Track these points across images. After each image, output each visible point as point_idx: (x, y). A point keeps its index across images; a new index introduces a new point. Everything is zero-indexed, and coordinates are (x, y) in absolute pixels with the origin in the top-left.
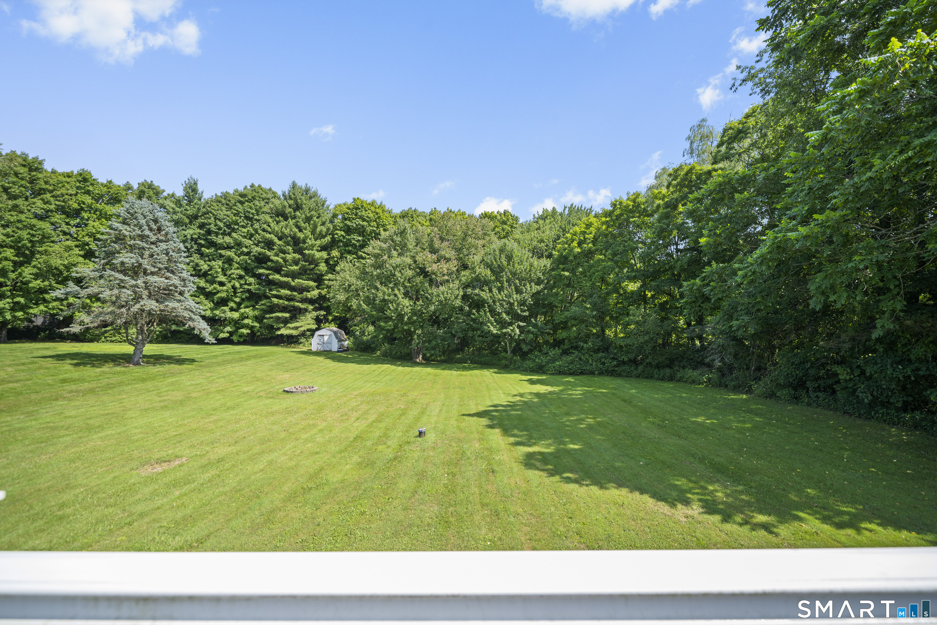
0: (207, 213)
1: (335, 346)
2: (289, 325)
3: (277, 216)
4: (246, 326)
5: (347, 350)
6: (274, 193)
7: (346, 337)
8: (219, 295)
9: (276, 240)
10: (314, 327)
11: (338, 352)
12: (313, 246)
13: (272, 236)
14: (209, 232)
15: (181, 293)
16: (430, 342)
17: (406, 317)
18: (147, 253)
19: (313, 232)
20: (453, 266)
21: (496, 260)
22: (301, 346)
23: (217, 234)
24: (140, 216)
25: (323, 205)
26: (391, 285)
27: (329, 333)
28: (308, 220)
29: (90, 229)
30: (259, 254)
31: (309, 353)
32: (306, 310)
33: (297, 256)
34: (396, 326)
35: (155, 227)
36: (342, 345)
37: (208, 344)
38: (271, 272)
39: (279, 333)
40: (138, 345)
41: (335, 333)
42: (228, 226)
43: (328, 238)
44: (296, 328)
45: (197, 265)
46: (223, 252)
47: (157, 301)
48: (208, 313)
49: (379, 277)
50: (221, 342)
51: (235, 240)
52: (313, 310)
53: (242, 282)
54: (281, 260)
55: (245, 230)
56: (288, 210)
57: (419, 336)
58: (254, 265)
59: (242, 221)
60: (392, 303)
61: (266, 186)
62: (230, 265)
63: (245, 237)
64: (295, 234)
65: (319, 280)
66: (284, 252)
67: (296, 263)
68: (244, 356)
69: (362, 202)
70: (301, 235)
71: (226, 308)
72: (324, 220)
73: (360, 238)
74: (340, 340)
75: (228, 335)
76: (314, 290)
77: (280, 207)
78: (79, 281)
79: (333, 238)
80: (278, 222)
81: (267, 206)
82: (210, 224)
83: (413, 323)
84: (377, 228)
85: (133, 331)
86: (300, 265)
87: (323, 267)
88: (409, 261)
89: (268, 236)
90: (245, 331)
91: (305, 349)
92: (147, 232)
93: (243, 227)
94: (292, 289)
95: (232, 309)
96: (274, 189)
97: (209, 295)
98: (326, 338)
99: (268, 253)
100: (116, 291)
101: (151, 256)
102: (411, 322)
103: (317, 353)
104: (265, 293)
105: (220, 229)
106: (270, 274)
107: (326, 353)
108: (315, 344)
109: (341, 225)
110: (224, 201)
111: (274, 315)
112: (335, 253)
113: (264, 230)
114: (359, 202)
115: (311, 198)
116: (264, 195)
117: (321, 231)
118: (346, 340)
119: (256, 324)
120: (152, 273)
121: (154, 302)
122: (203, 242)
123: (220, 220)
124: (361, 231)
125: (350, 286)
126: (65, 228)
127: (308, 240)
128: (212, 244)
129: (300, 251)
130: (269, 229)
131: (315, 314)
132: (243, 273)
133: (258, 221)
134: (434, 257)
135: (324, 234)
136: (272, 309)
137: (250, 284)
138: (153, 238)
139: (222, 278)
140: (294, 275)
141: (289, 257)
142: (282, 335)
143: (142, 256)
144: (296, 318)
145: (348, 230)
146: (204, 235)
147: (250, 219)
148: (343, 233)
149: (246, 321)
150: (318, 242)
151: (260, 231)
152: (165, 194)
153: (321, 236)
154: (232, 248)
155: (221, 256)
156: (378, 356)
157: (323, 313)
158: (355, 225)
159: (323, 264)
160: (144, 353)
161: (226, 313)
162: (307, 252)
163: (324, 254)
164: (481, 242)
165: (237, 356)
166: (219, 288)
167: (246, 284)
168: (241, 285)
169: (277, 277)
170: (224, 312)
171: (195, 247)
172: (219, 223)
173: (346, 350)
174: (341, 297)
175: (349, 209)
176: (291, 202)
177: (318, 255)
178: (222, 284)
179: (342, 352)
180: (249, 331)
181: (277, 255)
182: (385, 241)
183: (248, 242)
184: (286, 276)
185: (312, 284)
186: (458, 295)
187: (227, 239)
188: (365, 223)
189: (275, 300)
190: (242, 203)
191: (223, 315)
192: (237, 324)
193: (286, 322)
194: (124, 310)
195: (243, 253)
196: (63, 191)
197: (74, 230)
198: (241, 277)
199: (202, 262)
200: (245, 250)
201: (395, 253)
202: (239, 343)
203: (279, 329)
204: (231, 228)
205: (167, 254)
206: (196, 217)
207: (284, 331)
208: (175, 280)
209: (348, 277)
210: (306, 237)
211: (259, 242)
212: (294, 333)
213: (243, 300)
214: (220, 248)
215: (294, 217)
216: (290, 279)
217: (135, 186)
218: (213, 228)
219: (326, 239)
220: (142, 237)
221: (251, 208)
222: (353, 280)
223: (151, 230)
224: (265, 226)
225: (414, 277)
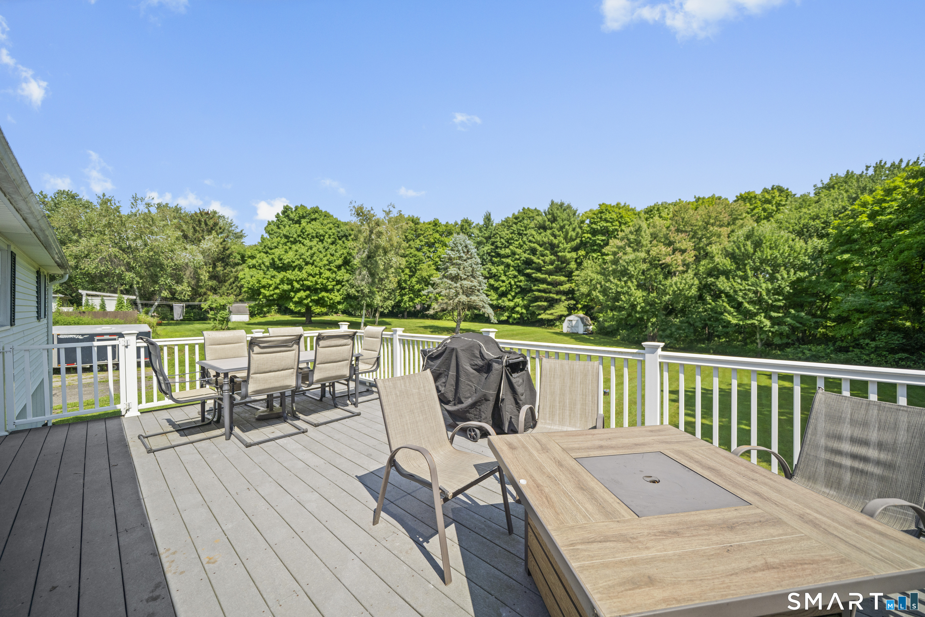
0: (495, 235)
1: (581, 330)
2: (548, 312)
3: (539, 228)
4: (517, 312)
5: (592, 333)
6: (538, 211)
7: (591, 322)
8: (501, 289)
9: (538, 247)
10: (566, 313)
11: (584, 334)
12: (565, 249)
13: (536, 245)
14: (497, 247)
15: (478, 291)
16: (664, 330)
17: (639, 306)
18: (462, 267)
19: (565, 238)
20: (690, 257)
21: (739, 248)
22: (556, 328)
23: (501, 248)
24: (459, 245)
25: (574, 214)
26: (625, 279)
27: (577, 318)
28: (562, 228)
29: (439, 254)
30: (527, 259)
31: (561, 334)
32: (560, 300)
33: (553, 257)
34: (629, 315)
35: (466, 251)
36: (587, 329)
37: (493, 323)
38: (534, 271)
39: (540, 317)
40: (458, 322)
41: (582, 319)
42: (508, 242)
43: (578, 241)
44: (552, 314)
45: (490, 270)
46: (504, 260)
47: (467, 296)
48: (495, 302)
49: (614, 271)
50: (501, 322)
51: (512, 250)
52: (565, 300)
53: (516, 280)
54: (541, 262)
55: (517, 243)
56: (548, 223)
57: (653, 324)
58: (523, 267)
59: (515, 237)
60: (624, 294)
61: (532, 207)
62: (509, 268)
63: (517, 247)
64: (552, 241)
65: (569, 275)
66: (543, 255)
67: (552, 263)
68: (515, 333)
69: (607, 206)
70: (556, 241)
71: (505, 299)
72: (574, 226)
73: (604, 238)
74: (585, 325)
75: (506, 318)
76: (566, 284)
77: (541, 222)
78: (433, 285)
79: (581, 241)
80: (540, 234)
81: (533, 223)
82: (497, 242)
83: (647, 312)
84: (620, 226)
85: (456, 313)
86: (554, 265)
87: (573, 265)
88: (643, 255)
89: (532, 245)
90: (515, 316)
91: (558, 330)
92: (462, 254)
93: (517, 240)
94: (549, 284)
95: (509, 300)
96: (538, 209)
97: (496, 289)
98: (574, 323)
99: (533, 257)
100: (448, 291)
101: (464, 268)
102: (644, 311)
103: (566, 335)
104: (531, 287)
105: (503, 244)
106: (534, 273)
107: (574, 336)
108: (565, 327)
109: (588, 229)
110: (506, 224)
111: (536, 304)
112: (582, 252)
113: (530, 241)
114: (603, 208)
115: (565, 210)
116: (531, 215)
117: (571, 236)
118: (591, 325)
119: (524, 311)
120: (465, 279)
121: (465, 297)
122: (493, 254)
123: (503, 238)
124: (605, 232)
125: (591, 280)
126: (428, 254)
127: (561, 245)
128: (498, 255)
129: (555, 253)
130: (534, 240)
131: (567, 303)
132: (517, 274)
133: (526, 235)
134: (670, 249)
135: (574, 237)
136: (537, 299)
137: (520, 281)
138: (465, 258)
139: (503, 278)
140: (550, 273)
141: (547, 259)
142: (542, 319)
143: (459, 269)
144: (553, 306)
145: (594, 232)
146: (494, 249)
147: (520, 234)
148: (589, 235)
149: (518, 309)
150: (569, 245)
151: (527, 243)
152: (474, 225)
153: (572, 240)
154: (509, 256)
155: (503, 263)
156: (618, 340)
157: (573, 302)
158: (599, 228)
159: (573, 263)
160: (461, 327)
161: (506, 302)
162: (560, 254)
163: (574, 255)
164: (725, 231)
165: (511, 333)
166: (502, 284)
167: (518, 281)
168: (515, 282)
169: (539, 275)
170: (504, 301)
171: (489, 258)
172: (502, 240)
173: (590, 334)
174: (584, 289)
175: (594, 214)
176: (550, 217)
177: (569, 255)
178: (503, 281)
179: (586, 334)
180: (519, 316)
181: (538, 258)
182: (622, 239)
183: (519, 251)
184: (546, 274)
185: (563, 278)
186: (693, 285)
187: (508, 251)
188: (609, 224)
189: (536, 293)
190: (516, 223)
191: (503, 304)
192: (512, 310)
193: (545, 309)
194: (451, 301)
195: (516, 259)
196: (428, 233)
197: (432, 255)
198: (515, 277)
199: (493, 268)
200: (517, 257)
201: (629, 250)
202: (513, 324)
203: (539, 314)
204: (509, 242)
205: (471, 267)
206: (490, 238)
207: (543, 316)
208: (475, 283)
209: (590, 274)
210: (560, 242)
211: (526, 250)
212: (551, 317)
213: (516, 293)
214: (503, 258)
215: (551, 228)
216: (547, 276)
217: (459, 223)
218: (499, 244)
219: (575, 242)
220: (460, 258)
221: (521, 226)
222: (594, 276)
223: (464, 252)
224: (531, 238)
225: (648, 270)
